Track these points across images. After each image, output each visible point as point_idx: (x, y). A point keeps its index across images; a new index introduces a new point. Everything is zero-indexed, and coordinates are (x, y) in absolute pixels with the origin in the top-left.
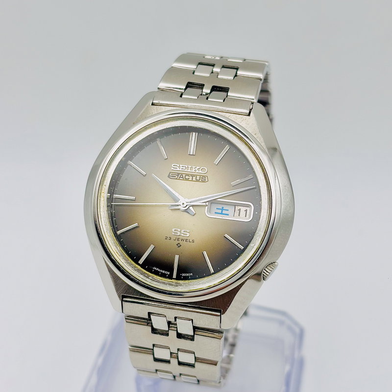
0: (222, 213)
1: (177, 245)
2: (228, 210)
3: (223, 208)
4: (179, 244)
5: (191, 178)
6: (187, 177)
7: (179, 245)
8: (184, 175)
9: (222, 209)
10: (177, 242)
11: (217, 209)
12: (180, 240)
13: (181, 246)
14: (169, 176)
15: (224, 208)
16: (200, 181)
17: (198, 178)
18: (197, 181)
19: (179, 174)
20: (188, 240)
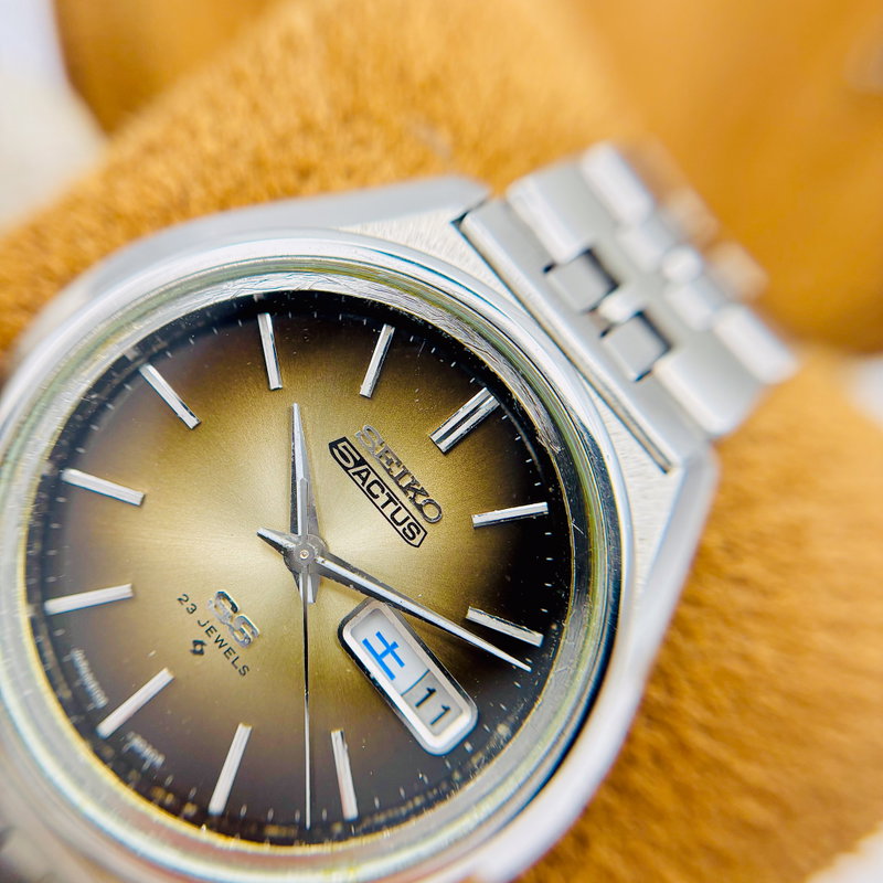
0: (379, 658)
1: (196, 643)
2: (401, 664)
3: (395, 645)
4: (202, 643)
5: (383, 498)
6: (376, 489)
7: (198, 648)
8: (372, 477)
9: (391, 649)
10: (200, 635)
11: (379, 635)
12: (215, 636)
13: (201, 653)
14: (333, 445)
15: (396, 650)
16: (400, 528)
17: (400, 517)
18: (392, 520)
19: (362, 462)
20: (233, 657)
